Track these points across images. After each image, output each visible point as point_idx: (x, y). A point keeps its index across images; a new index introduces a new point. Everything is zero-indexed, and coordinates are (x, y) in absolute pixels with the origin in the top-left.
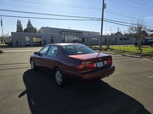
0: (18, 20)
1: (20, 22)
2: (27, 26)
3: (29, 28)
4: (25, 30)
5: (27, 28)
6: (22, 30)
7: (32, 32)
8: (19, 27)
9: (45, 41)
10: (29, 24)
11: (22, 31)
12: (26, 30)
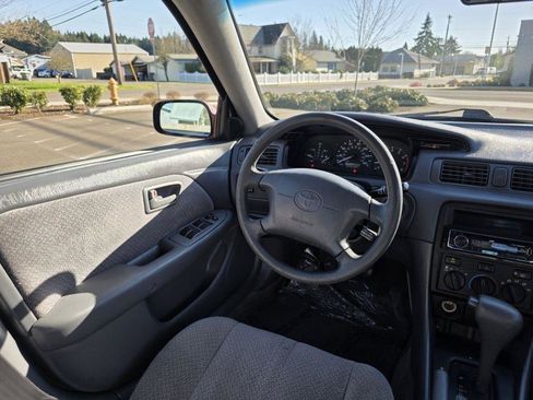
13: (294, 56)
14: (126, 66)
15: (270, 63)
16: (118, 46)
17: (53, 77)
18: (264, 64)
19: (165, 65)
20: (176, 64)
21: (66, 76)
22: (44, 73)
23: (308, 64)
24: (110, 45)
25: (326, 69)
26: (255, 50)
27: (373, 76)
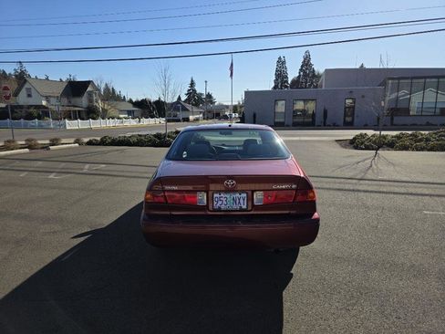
0: (280, 58)
1: (284, 63)
2: (301, 70)
3: (304, 75)
4: (293, 81)
5: (300, 75)
6: (287, 82)
7: (310, 85)
8: (281, 75)
9: (325, 112)
10: (307, 63)
11: (287, 87)
12: (296, 83)
13: (100, 105)
15: (79, 111)
18: (74, 112)
23: (112, 112)
25: (126, 116)
26: (65, 101)
27: (163, 120)
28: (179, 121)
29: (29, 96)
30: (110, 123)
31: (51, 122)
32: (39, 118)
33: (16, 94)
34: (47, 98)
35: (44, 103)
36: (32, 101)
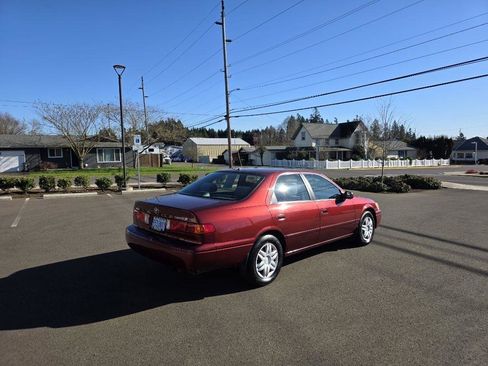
13: (367, 145)
14: (235, 155)
15: (345, 152)
16: (232, 140)
17: (183, 161)
18: (340, 152)
19: (262, 154)
20: (270, 153)
21: (191, 161)
22: (177, 159)
23: (380, 152)
24: (227, 139)
25: (397, 157)
26: (332, 142)
27: (445, 162)
28: (473, 163)
29: (303, 139)
30: (373, 164)
31: (315, 163)
32: (307, 158)
33: (294, 138)
34: (317, 140)
35: (314, 145)
36: (304, 144)
